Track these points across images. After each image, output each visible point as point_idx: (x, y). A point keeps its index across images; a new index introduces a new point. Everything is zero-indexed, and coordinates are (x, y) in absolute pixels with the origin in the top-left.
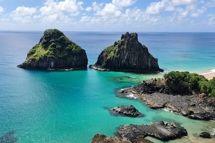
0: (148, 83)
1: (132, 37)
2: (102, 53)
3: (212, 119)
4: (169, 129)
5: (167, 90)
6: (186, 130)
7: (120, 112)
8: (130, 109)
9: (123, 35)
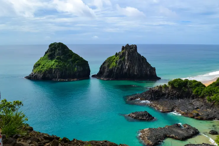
0: (155, 91)
1: (132, 48)
2: (104, 64)
3: (215, 119)
4: (184, 130)
5: (171, 96)
6: (197, 130)
7: (135, 118)
8: (144, 115)
9: (123, 47)
